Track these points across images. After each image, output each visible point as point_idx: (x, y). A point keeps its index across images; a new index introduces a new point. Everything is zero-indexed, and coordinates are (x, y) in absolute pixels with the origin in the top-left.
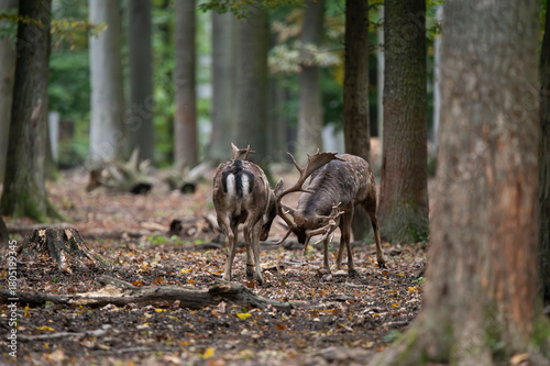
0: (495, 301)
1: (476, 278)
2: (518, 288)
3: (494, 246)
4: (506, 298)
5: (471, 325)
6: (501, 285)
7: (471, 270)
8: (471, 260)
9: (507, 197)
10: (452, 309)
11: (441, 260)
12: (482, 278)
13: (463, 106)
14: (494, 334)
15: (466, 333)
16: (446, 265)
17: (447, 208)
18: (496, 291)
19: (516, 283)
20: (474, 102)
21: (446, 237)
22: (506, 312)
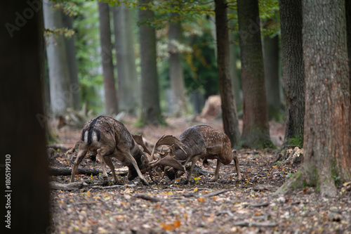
0: (335, 158)
1: (326, 148)
2: (345, 152)
3: (333, 133)
4: (339, 157)
5: (325, 169)
6: (337, 151)
7: (324, 144)
8: (323, 140)
9: (338, 111)
10: (316, 162)
11: (310, 140)
12: (329, 148)
13: (315, 69)
14: (335, 173)
15: (323, 173)
16: (312, 142)
17: (311, 116)
18: (335, 154)
19: (343, 150)
20: (320, 67)
21: (311, 129)
22: (340, 163)
